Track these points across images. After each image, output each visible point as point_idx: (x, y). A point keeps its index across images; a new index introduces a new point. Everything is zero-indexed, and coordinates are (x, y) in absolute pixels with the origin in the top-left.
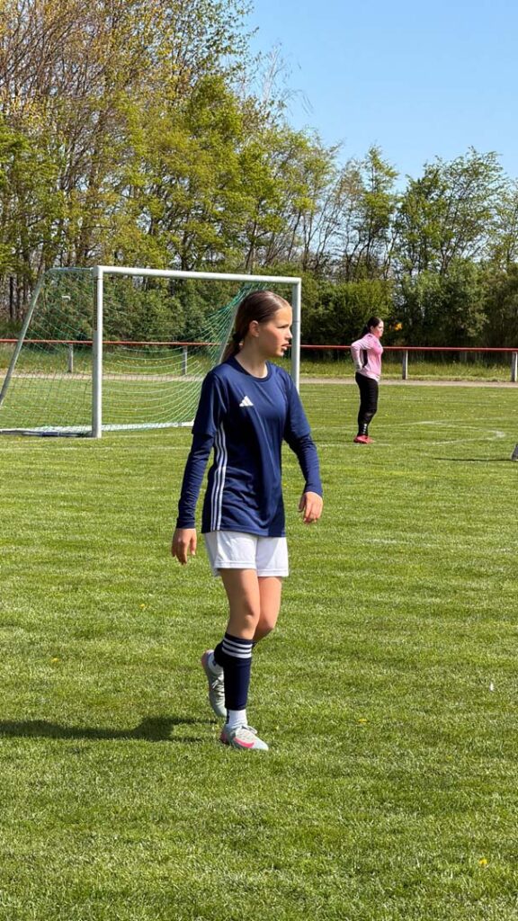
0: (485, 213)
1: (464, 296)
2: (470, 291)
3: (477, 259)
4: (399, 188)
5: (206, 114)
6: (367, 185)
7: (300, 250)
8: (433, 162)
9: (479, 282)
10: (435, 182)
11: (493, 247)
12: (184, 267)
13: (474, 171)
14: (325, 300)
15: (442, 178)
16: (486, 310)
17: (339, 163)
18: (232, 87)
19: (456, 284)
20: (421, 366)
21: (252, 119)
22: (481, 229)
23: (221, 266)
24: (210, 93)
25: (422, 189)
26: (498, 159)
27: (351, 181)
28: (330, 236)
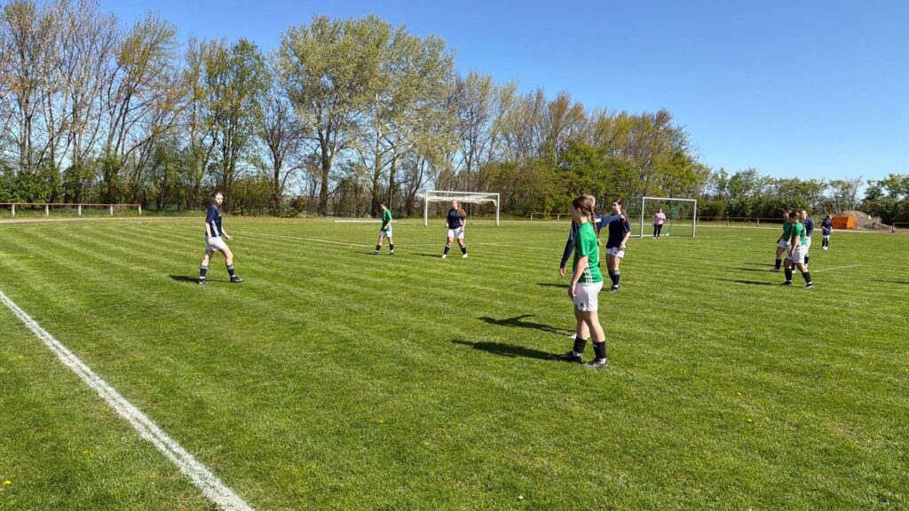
0: (752, 184)
2: (748, 203)
3: (749, 196)
4: (729, 178)
5: (677, 161)
6: (720, 176)
7: (701, 194)
8: (738, 171)
9: (750, 201)
10: (739, 176)
11: (754, 193)
13: (750, 173)
14: (708, 206)
15: (741, 175)
16: (752, 208)
17: (713, 172)
18: (685, 153)
19: (744, 202)
21: (690, 161)
22: (751, 188)
23: (680, 197)
24: (679, 155)
25: (735, 178)
26: (757, 170)
27: (715, 176)
28: (710, 190)
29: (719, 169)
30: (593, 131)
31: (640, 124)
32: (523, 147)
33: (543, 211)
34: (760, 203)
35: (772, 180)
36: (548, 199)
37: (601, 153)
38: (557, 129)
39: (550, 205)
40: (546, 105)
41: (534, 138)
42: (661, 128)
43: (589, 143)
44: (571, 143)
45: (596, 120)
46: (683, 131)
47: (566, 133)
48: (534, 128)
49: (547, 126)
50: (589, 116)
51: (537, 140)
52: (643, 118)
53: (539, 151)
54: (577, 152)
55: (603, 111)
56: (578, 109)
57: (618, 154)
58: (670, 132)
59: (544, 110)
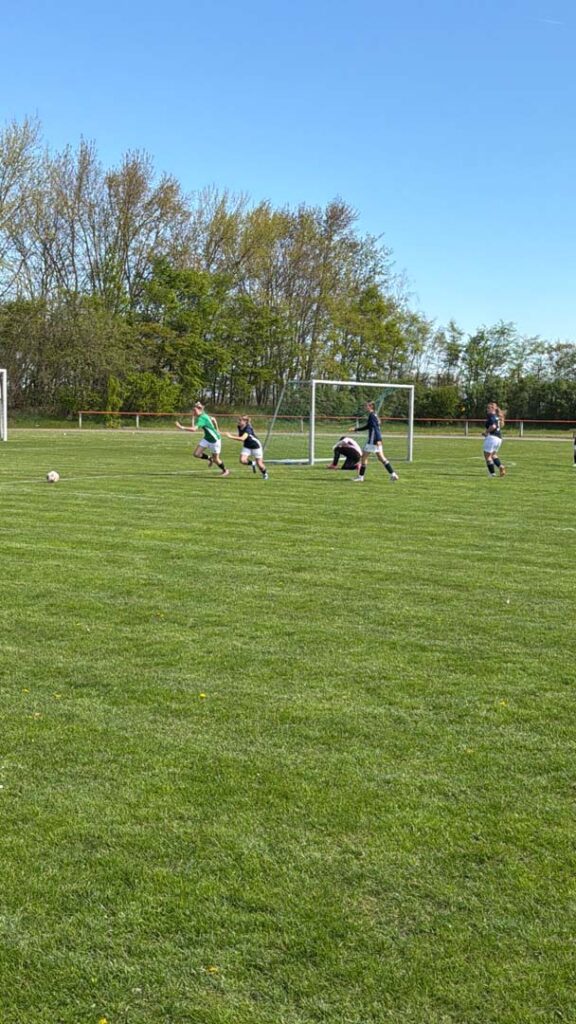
0: (507, 353)
1: (496, 394)
2: (500, 391)
3: (503, 376)
4: (465, 340)
5: (369, 305)
6: (448, 339)
7: (415, 372)
8: (482, 328)
9: (504, 387)
10: (482, 338)
11: (511, 370)
12: (358, 380)
13: (502, 332)
14: (427, 396)
15: (486, 335)
17: (435, 329)
18: (382, 291)
19: (492, 388)
20: (474, 429)
21: (392, 306)
22: (505, 361)
23: (376, 380)
24: (371, 294)
25: (475, 341)
26: (514, 326)
27: (440, 338)
28: (429, 364)
29: (446, 325)
30: (204, 237)
31: (296, 227)
32: (55, 267)
33: (103, 406)
34: (522, 389)
35: (541, 345)
36: (114, 382)
37: (221, 284)
38: (127, 230)
39: (120, 395)
40: (100, 180)
41: (79, 250)
42: (336, 238)
43: (196, 263)
44: (158, 263)
45: (208, 218)
46: (378, 245)
47: (146, 240)
48: (77, 226)
49: (106, 224)
50: (193, 206)
51: (85, 252)
52: (301, 216)
53: (92, 277)
54: (171, 282)
55: (220, 198)
56: (168, 191)
57: (253, 287)
58: (353, 246)
59: (98, 192)
